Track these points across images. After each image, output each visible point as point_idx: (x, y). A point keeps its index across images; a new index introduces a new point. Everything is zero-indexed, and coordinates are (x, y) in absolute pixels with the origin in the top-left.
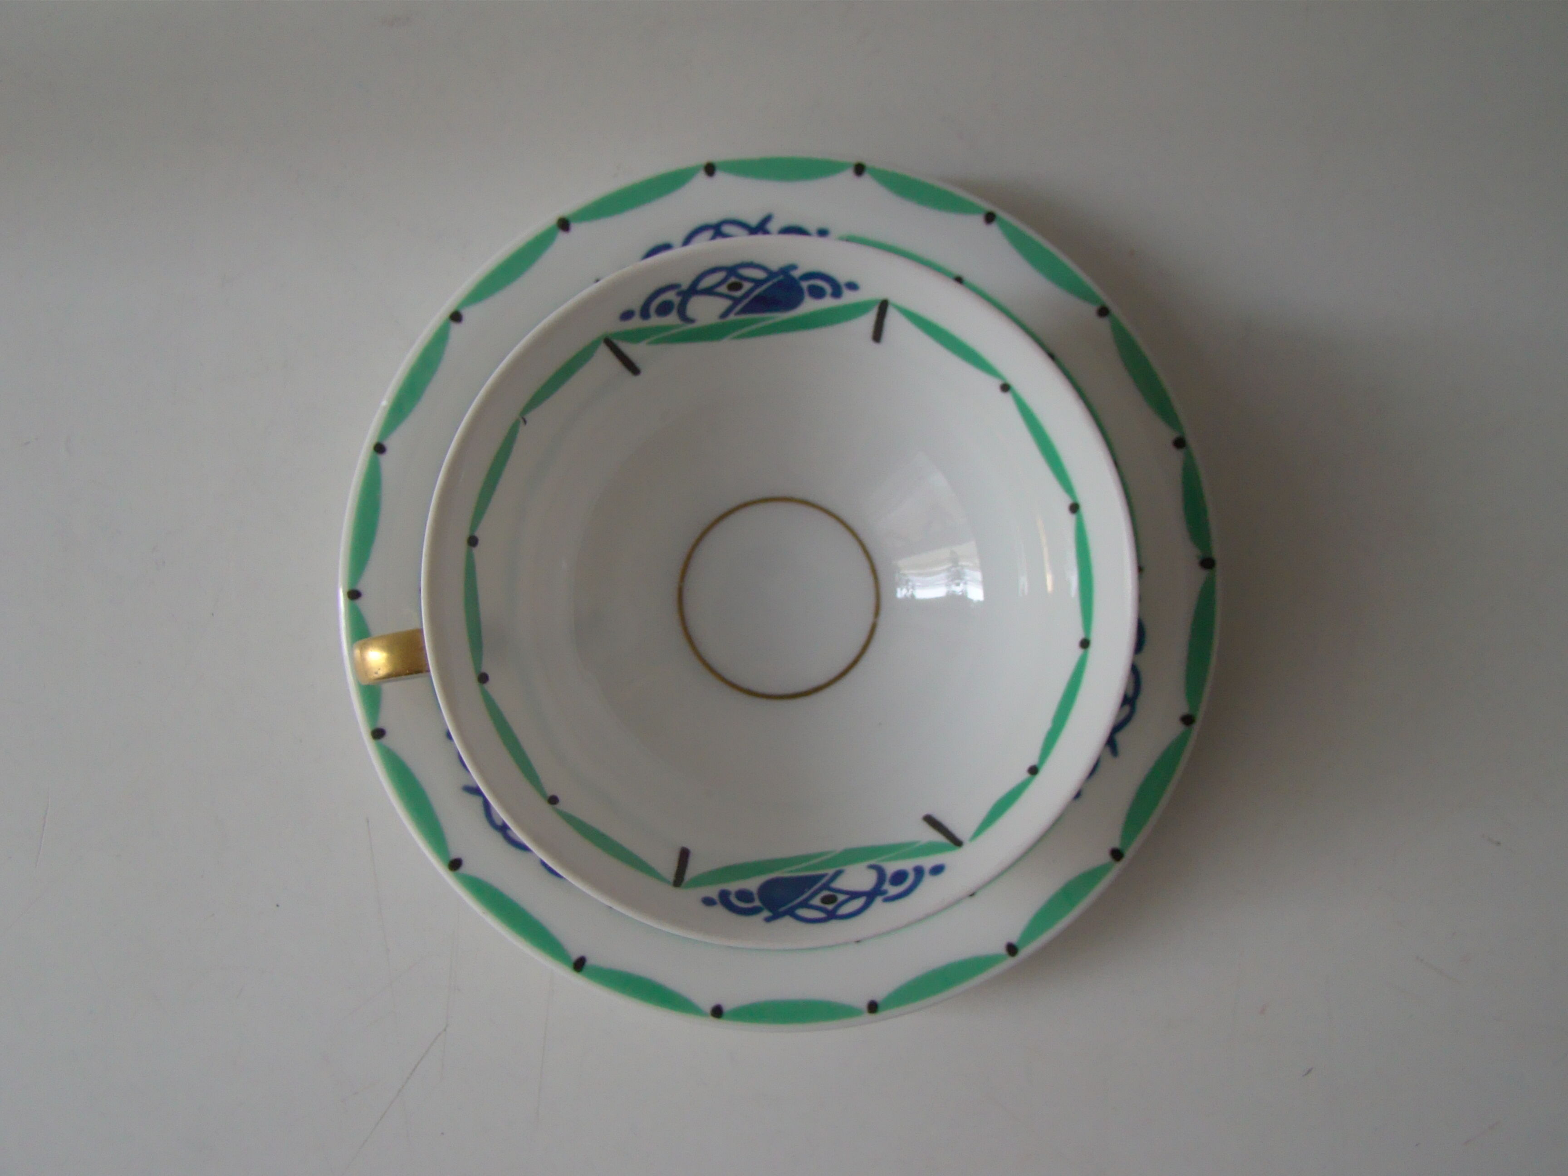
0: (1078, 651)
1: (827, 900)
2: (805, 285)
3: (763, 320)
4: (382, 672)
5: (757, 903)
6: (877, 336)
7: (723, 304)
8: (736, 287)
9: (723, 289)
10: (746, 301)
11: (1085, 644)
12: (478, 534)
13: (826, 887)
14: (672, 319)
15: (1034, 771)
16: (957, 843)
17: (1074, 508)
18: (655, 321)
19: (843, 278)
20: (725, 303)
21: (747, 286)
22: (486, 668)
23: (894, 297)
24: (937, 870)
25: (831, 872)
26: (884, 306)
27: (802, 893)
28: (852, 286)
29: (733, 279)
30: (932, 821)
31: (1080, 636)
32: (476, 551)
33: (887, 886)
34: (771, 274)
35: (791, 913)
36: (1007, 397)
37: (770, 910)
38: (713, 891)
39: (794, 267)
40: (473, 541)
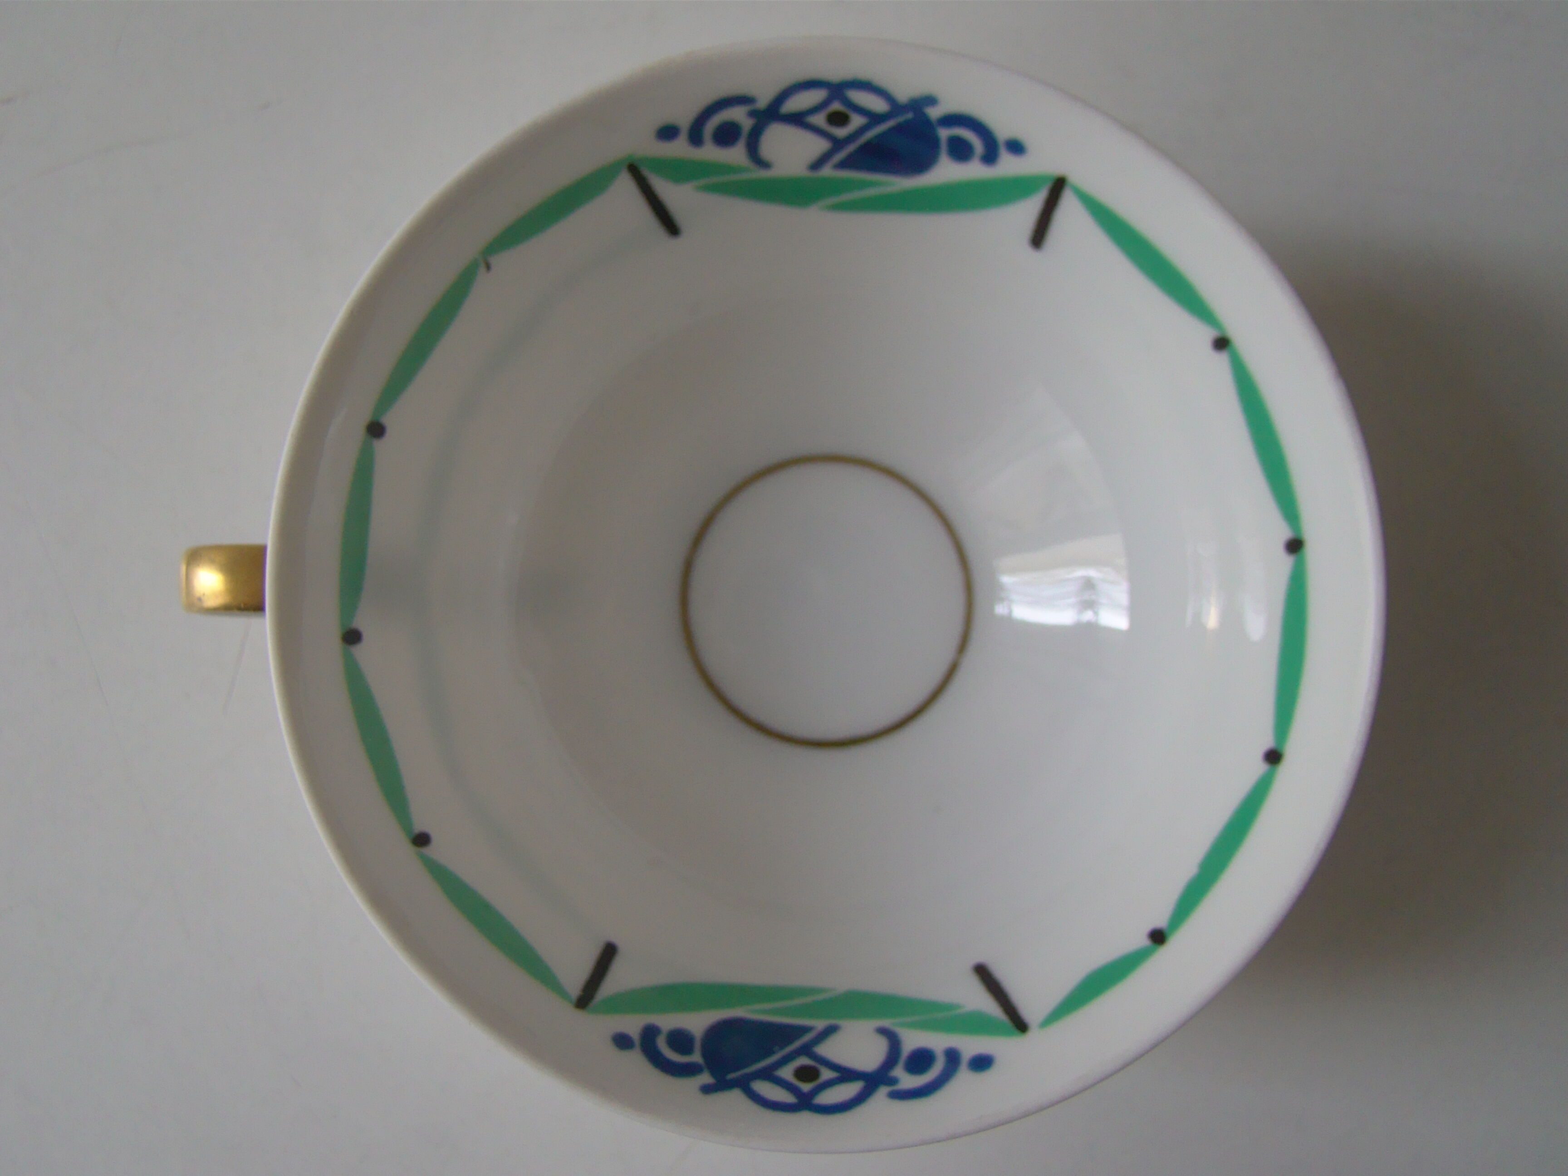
0: (1260, 767)
1: (807, 1074)
2: (944, 134)
3: (871, 184)
4: (211, 602)
5: (696, 1057)
6: (1038, 238)
7: (817, 146)
8: (838, 119)
9: (819, 120)
10: (851, 148)
11: (1273, 757)
12: (387, 420)
13: (806, 1050)
14: (736, 154)
15: (1158, 937)
16: (1020, 1025)
17: (1295, 546)
18: (710, 152)
19: (1002, 131)
20: (819, 146)
21: (857, 121)
22: (360, 623)
23: (1075, 177)
24: (982, 1063)
25: (820, 1024)
26: (1058, 186)
27: (769, 1053)
28: (1016, 147)
29: (836, 106)
30: (983, 973)
31: (1267, 742)
32: (379, 446)
33: (899, 1072)
34: (896, 108)
35: (744, 1085)
36: (1222, 360)
37: (713, 1073)
38: (633, 1025)
39: (931, 100)
40: (376, 430)
